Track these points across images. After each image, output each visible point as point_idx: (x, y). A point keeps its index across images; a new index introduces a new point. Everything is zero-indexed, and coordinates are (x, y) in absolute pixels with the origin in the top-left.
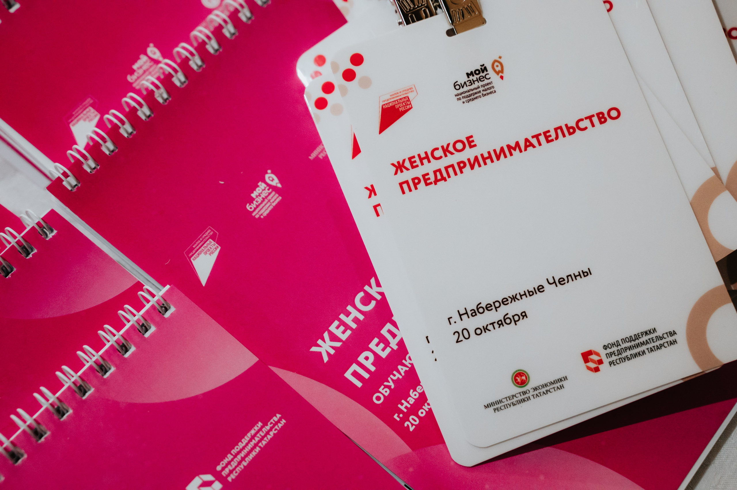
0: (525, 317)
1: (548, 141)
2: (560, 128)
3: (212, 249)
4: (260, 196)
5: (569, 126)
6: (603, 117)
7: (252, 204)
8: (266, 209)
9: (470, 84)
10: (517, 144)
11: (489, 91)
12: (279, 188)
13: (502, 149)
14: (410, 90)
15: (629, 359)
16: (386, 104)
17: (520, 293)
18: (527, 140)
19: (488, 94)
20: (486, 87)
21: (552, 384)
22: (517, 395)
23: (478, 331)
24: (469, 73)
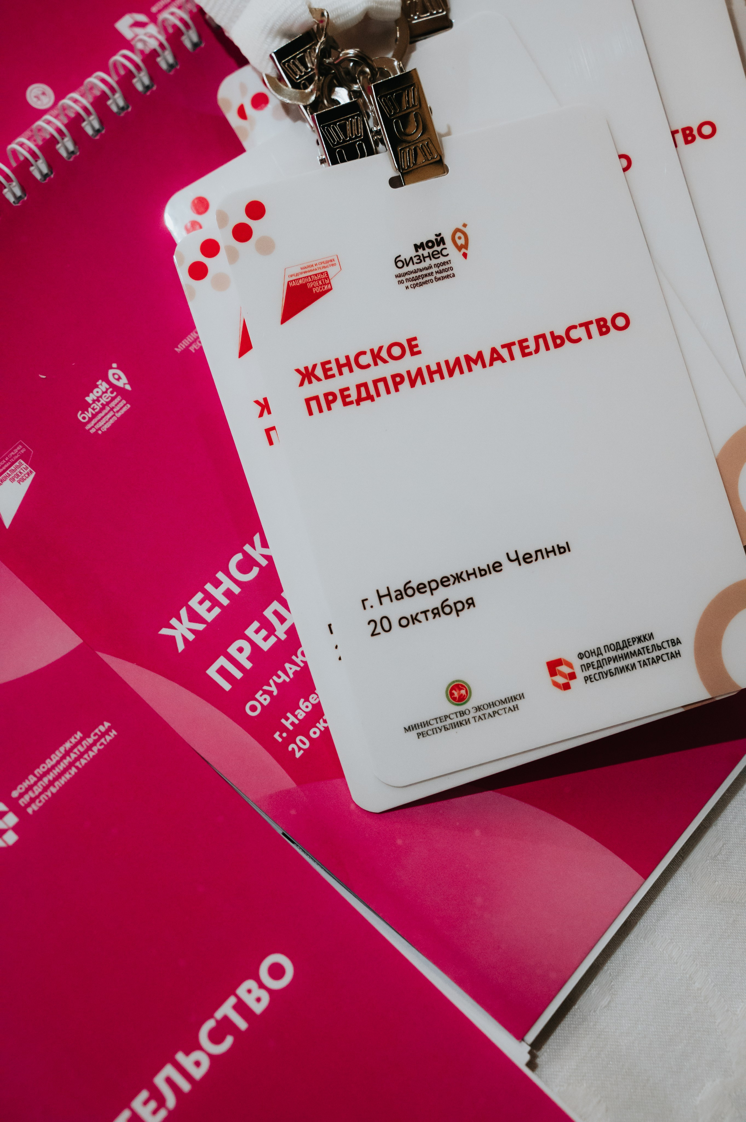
0: (472, 606)
1: (524, 355)
2: (543, 336)
3: (23, 475)
4: (99, 401)
5: (556, 334)
6: (605, 325)
7: (86, 412)
8: (107, 422)
9: (419, 261)
10: (480, 355)
11: (444, 274)
12: (127, 390)
13: (458, 361)
14: (331, 262)
15: (612, 674)
16: (294, 280)
17: (467, 571)
18: (494, 350)
19: (443, 278)
20: (441, 268)
21: (503, 704)
22: (452, 716)
23: (404, 622)
24: (419, 244)
